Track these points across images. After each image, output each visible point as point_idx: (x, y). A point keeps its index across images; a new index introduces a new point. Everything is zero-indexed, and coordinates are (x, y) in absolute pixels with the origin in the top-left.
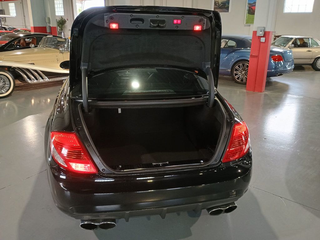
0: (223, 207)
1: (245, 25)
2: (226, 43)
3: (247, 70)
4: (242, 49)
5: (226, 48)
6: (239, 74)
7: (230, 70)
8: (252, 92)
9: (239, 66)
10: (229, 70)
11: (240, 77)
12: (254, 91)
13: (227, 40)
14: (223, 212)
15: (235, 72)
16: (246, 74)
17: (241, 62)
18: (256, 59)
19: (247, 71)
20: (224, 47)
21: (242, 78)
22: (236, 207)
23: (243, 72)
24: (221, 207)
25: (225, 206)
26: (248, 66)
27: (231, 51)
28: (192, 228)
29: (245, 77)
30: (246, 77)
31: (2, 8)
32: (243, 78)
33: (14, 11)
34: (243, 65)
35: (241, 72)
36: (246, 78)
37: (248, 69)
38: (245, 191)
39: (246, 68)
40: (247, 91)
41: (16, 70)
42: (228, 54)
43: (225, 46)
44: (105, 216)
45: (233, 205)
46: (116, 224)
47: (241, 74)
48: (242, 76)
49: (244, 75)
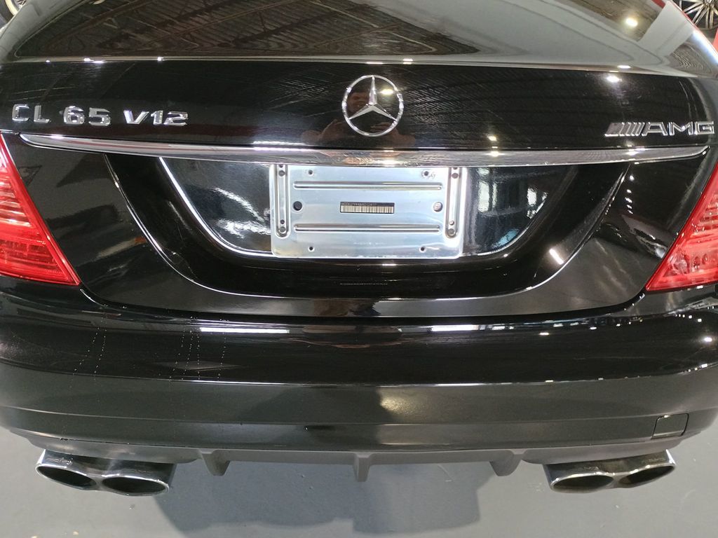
0: (614, 464)
6: (694, 3)
22: (669, 469)
24: (608, 464)
25: (621, 463)
32: (707, 16)
44: (119, 451)
45: (659, 465)
46: (167, 485)
47: (700, 5)
48: (703, 9)
49: (713, 6)
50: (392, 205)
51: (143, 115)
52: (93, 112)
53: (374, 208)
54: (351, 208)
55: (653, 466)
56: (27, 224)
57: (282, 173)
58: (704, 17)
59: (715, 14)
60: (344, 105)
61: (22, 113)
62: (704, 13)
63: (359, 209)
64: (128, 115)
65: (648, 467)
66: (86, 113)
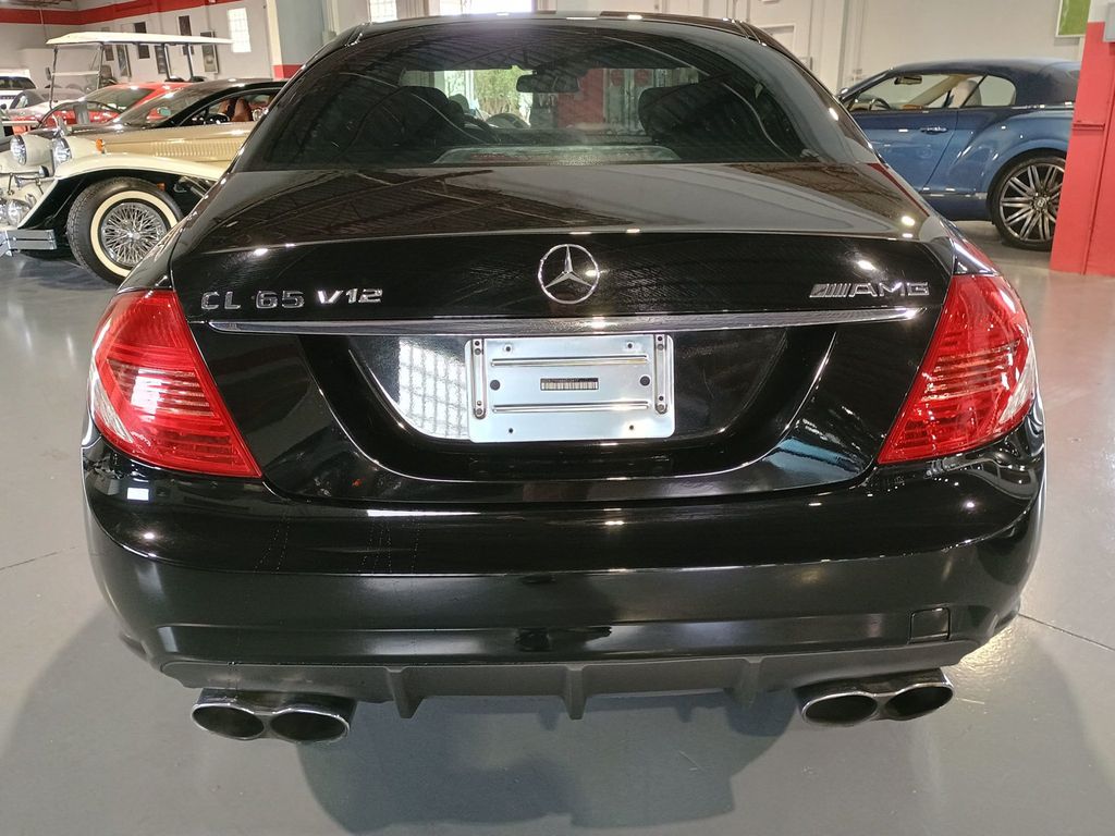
0: (876, 685)
1: (1057, 38)
2: (973, 86)
3: (1056, 192)
4: (1042, 106)
5: (969, 107)
6: (1019, 209)
7: (986, 194)
8: (1077, 275)
9: (1024, 178)
10: (982, 196)
11: (1025, 220)
12: (1084, 273)
13: (977, 79)
14: (875, 714)
15: (1005, 203)
16: (1052, 207)
17: (1031, 161)
18: (1095, 140)
19: (1059, 197)
20: (963, 106)
21: (1033, 224)
22: (945, 695)
23: (1041, 202)
24: (869, 686)
25: (885, 684)
26: (1060, 176)
27: (990, 120)
28: (737, 781)
29: (1047, 219)
30: (1052, 219)
31: (210, 28)
32: (1040, 226)
33: (246, 36)
34: (1042, 172)
35: (1032, 202)
36: (1052, 225)
37: (1059, 189)
38: (995, 620)
39: (1051, 183)
40: (1054, 272)
41: (192, 189)
42: (979, 131)
43: (965, 102)
44: (294, 679)
45: (930, 684)
46: (347, 724)
47: (1029, 210)
48: (1034, 216)
49: (1046, 211)
50: (595, 380)
51: (337, 293)
52: (287, 294)
53: (577, 384)
54: (551, 385)
55: (925, 685)
56: (212, 414)
57: (479, 351)
58: (1037, 225)
59: (1050, 221)
60: (540, 276)
61: (212, 301)
62: (1035, 220)
63: (560, 385)
64: (321, 296)
65: (917, 685)
66: (279, 296)
